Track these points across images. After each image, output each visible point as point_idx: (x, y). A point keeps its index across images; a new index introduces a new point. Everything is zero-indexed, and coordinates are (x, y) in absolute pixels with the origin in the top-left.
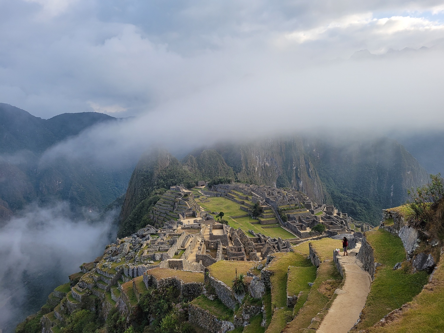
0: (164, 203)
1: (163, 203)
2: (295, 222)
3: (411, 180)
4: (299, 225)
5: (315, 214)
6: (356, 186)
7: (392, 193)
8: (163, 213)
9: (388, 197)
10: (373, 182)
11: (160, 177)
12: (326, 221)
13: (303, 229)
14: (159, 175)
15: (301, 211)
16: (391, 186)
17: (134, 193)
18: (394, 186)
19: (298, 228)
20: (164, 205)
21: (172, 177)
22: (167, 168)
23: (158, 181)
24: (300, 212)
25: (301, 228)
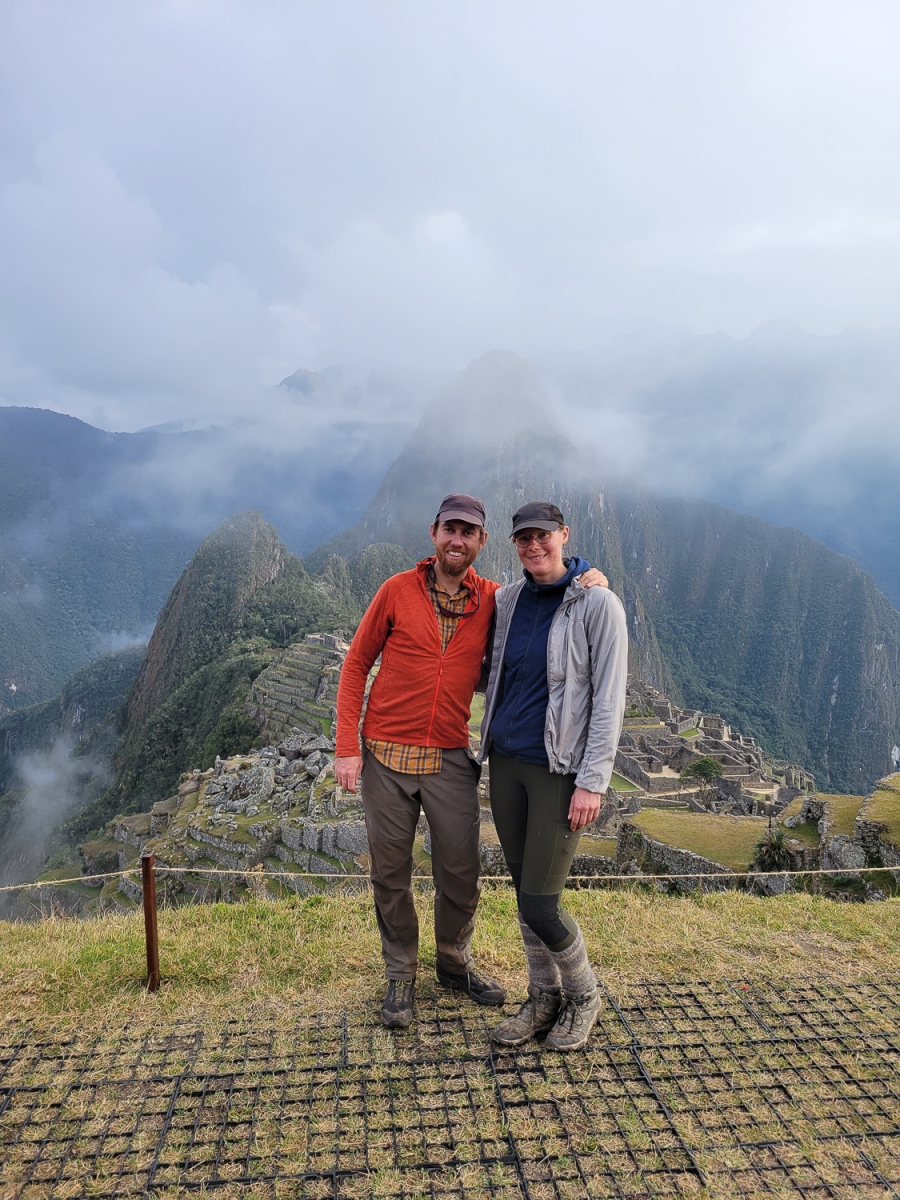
0: (289, 677)
1: (287, 677)
2: (630, 751)
3: (883, 666)
4: (643, 759)
5: (679, 732)
6: (747, 673)
7: (834, 696)
8: (287, 703)
9: (824, 707)
10: (790, 665)
11: (252, 607)
12: (710, 752)
13: (654, 769)
14: (250, 601)
15: (645, 724)
16: (833, 678)
17: (177, 645)
18: (840, 679)
19: (643, 765)
20: (288, 681)
21: (285, 610)
22: (273, 583)
23: (247, 617)
24: (643, 726)
25: (650, 766)
